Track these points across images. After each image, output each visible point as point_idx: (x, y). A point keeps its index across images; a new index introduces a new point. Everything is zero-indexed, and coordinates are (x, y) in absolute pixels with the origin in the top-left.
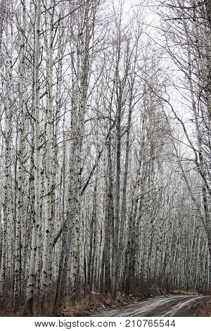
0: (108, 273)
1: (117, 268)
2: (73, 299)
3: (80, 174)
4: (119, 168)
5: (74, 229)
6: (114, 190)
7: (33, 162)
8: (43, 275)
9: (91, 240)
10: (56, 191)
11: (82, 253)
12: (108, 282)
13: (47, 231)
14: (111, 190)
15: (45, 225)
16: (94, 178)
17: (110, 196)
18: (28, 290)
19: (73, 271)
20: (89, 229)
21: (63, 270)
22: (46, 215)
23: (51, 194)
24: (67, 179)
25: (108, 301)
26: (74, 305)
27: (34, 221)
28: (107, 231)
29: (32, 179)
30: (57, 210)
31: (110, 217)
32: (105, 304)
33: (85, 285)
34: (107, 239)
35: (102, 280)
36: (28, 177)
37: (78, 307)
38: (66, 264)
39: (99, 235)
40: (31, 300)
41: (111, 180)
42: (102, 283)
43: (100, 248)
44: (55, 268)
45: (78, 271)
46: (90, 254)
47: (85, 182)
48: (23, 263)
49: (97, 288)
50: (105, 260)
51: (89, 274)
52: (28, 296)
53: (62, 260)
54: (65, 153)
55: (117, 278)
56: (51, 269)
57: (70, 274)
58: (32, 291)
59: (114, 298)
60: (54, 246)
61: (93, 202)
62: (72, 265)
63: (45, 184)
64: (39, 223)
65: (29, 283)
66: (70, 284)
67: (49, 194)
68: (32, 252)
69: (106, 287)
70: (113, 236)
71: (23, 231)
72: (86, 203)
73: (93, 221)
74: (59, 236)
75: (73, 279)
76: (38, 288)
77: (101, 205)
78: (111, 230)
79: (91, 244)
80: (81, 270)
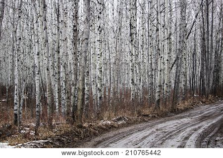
0: (203, 84)
1: (209, 81)
2: (184, 99)
3: (186, 27)
4: (208, 23)
5: (183, 59)
6: (206, 35)
7: (158, 20)
8: (165, 86)
9: (193, 65)
10: (172, 37)
11: (188, 73)
12: (204, 89)
13: (167, 60)
14: (204, 36)
15: (166, 57)
16: (194, 29)
17: (204, 39)
18: (157, 95)
19: (183, 83)
20: (192, 59)
21: (177, 82)
22: (166, 51)
23: (169, 38)
24: (178, 30)
25: (204, 100)
26: (184, 103)
27: (159, 55)
28: (202, 59)
29: (157, 30)
30: (173, 48)
31: (204, 52)
32: (202, 102)
33: (190, 91)
34: (203, 64)
35: (200, 88)
36: (155, 29)
37: (186, 103)
38: (179, 79)
39: (198, 62)
40: (159, 101)
41: (204, 30)
42: (200, 90)
43: (199, 69)
44: (173, 82)
45: (186, 83)
46: (193, 73)
47: (189, 31)
48: (153, 79)
49: (197, 92)
50: (202, 77)
51: (192, 85)
52: (157, 98)
53: (176, 77)
54: (176, 15)
55: (209, 86)
56: (170, 82)
57: (182, 85)
58: (159, 95)
59: (207, 98)
60: (171, 68)
61: (194, 43)
62: (182, 79)
63: (166, 33)
64: (162, 56)
65: (157, 90)
66: (182, 91)
67: (168, 39)
68: (159, 72)
69: (202, 92)
70: (206, 62)
71: (153, 61)
72: (190, 44)
73: (194, 54)
74: (174, 63)
75: (183, 87)
76: (163, 93)
77: (199, 44)
78: (205, 59)
79: (193, 68)
80: (188, 82)
